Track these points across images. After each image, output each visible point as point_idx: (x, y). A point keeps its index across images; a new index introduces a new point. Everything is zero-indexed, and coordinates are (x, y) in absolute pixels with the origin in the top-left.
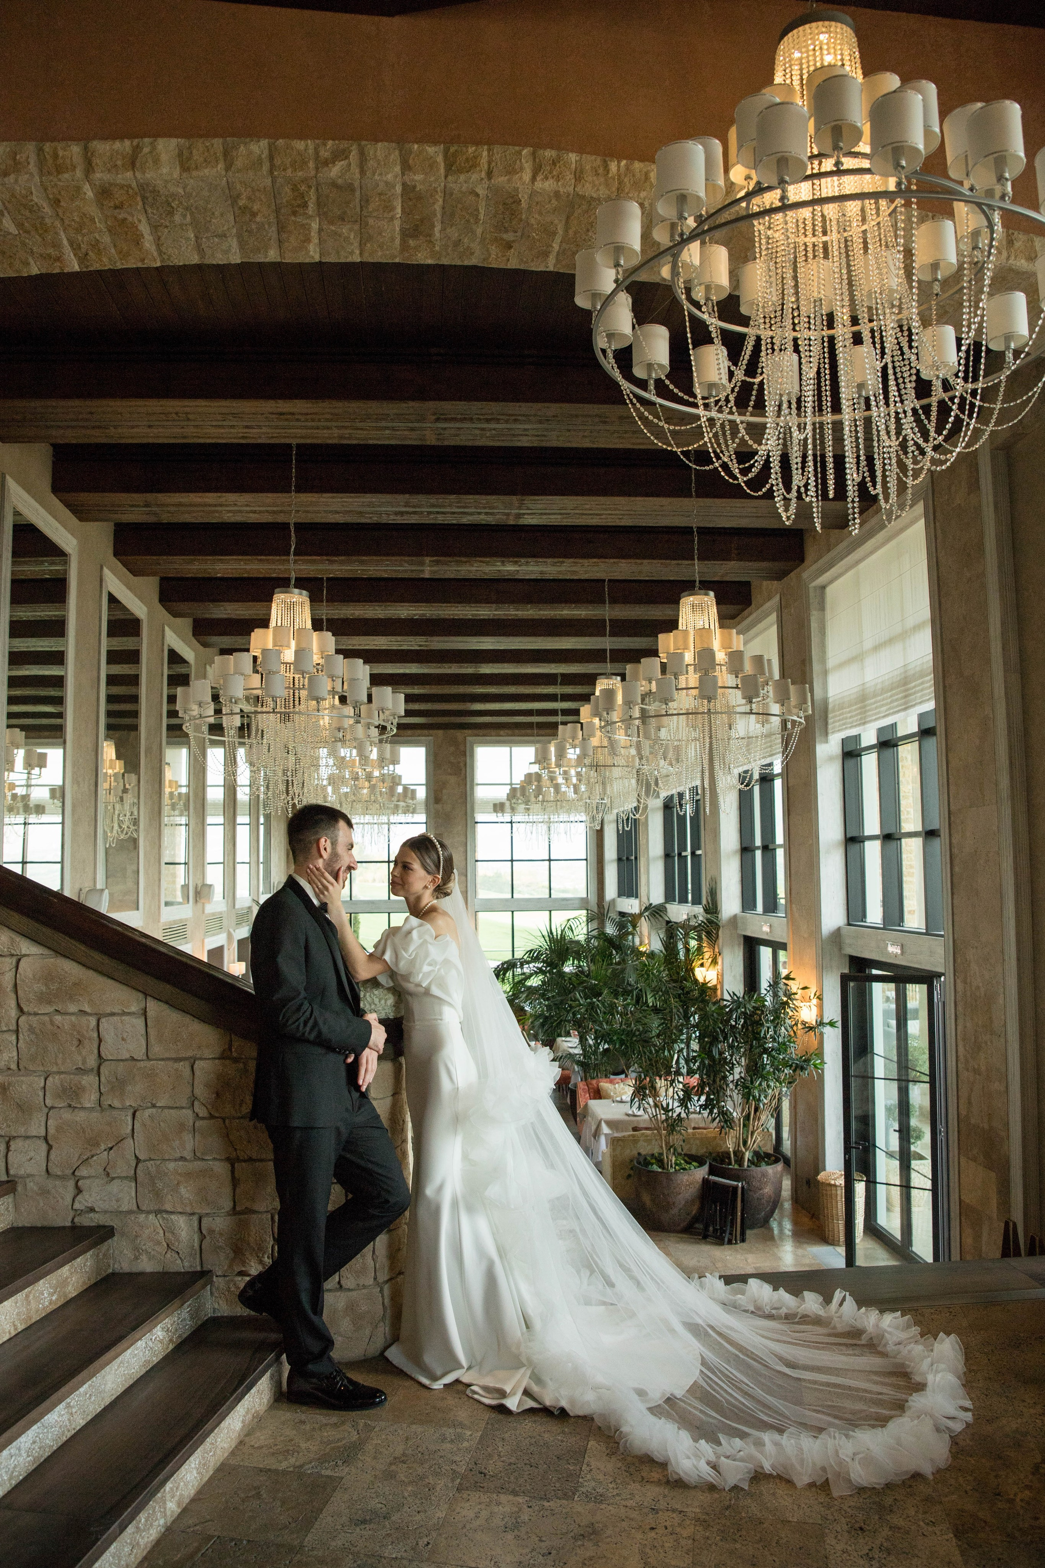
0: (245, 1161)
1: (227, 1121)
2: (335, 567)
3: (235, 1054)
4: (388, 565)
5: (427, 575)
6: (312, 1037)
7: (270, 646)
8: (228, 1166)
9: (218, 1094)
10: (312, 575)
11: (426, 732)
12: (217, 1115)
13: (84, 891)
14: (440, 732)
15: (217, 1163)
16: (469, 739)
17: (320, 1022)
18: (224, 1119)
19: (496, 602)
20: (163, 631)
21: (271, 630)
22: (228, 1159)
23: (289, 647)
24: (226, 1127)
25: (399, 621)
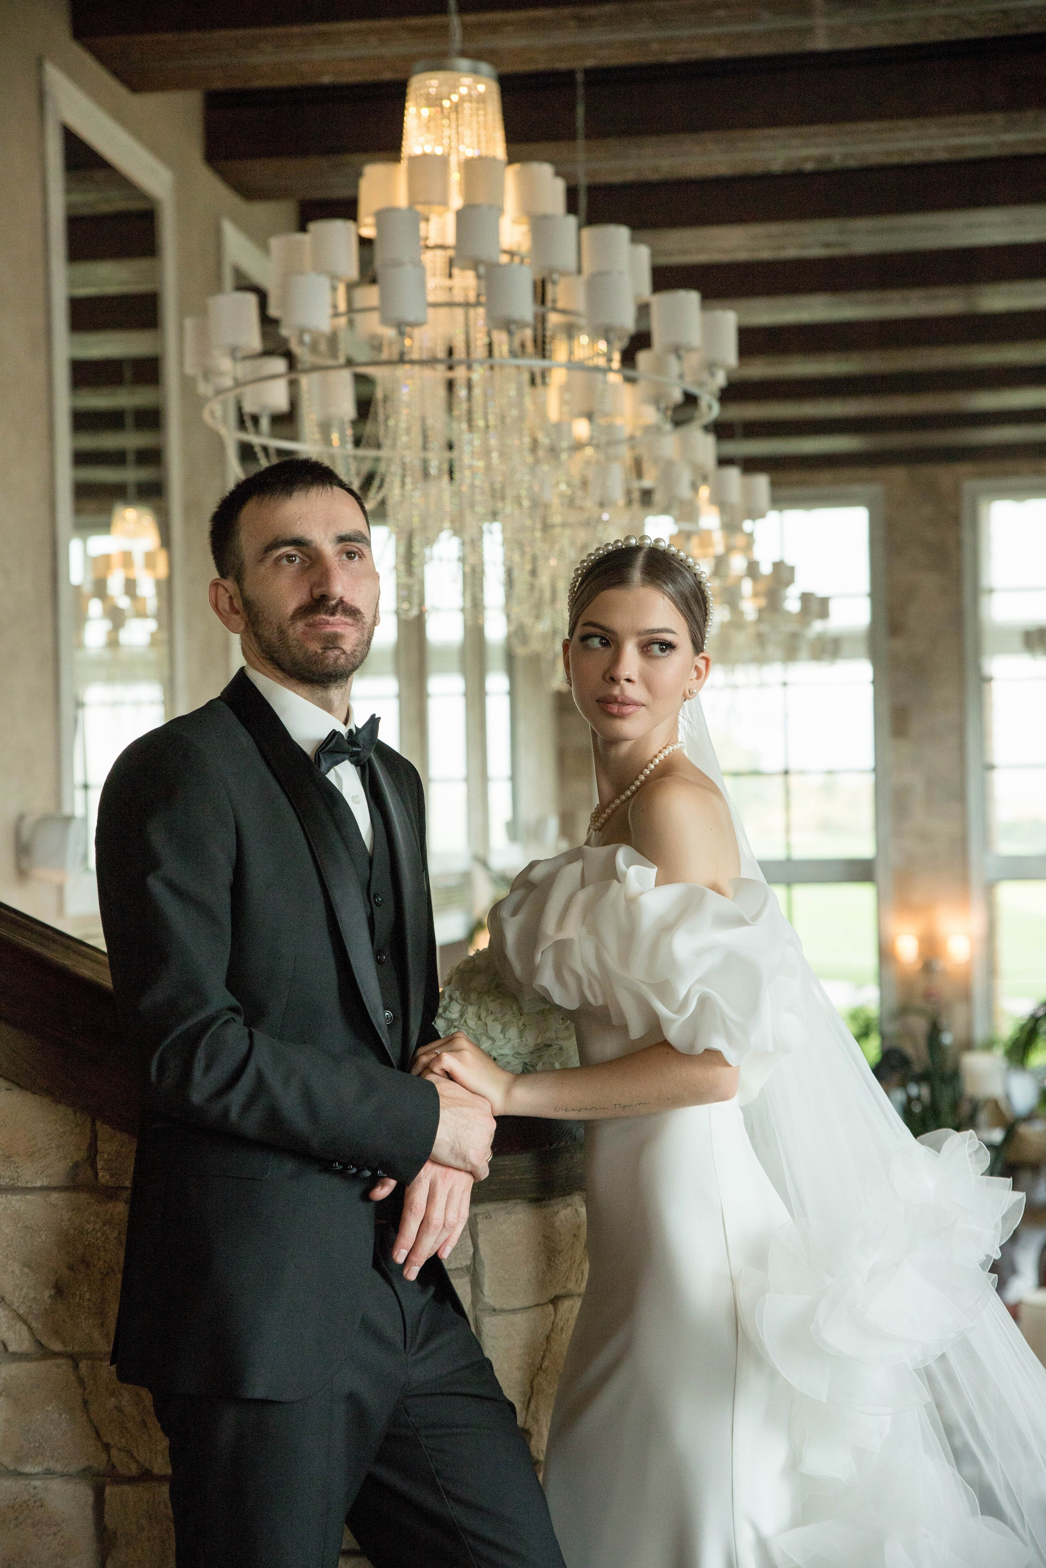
0: (131, 1480)
1: (83, 1365)
2: (596, 36)
3: (104, 1177)
4: (720, 22)
5: (821, 43)
6: (251, 1125)
7: (402, 200)
8: (85, 1493)
9: (59, 1290)
10: (542, 64)
11: (864, 472)
12: (57, 1347)
13: (30, 820)
14: (899, 474)
15: (56, 1485)
16: (969, 486)
17: (274, 1081)
18: (74, 1359)
19: (1005, 108)
20: (218, 232)
21: (404, 164)
22: (86, 1473)
23: (444, 202)
24: (81, 1382)
25: (767, 179)
